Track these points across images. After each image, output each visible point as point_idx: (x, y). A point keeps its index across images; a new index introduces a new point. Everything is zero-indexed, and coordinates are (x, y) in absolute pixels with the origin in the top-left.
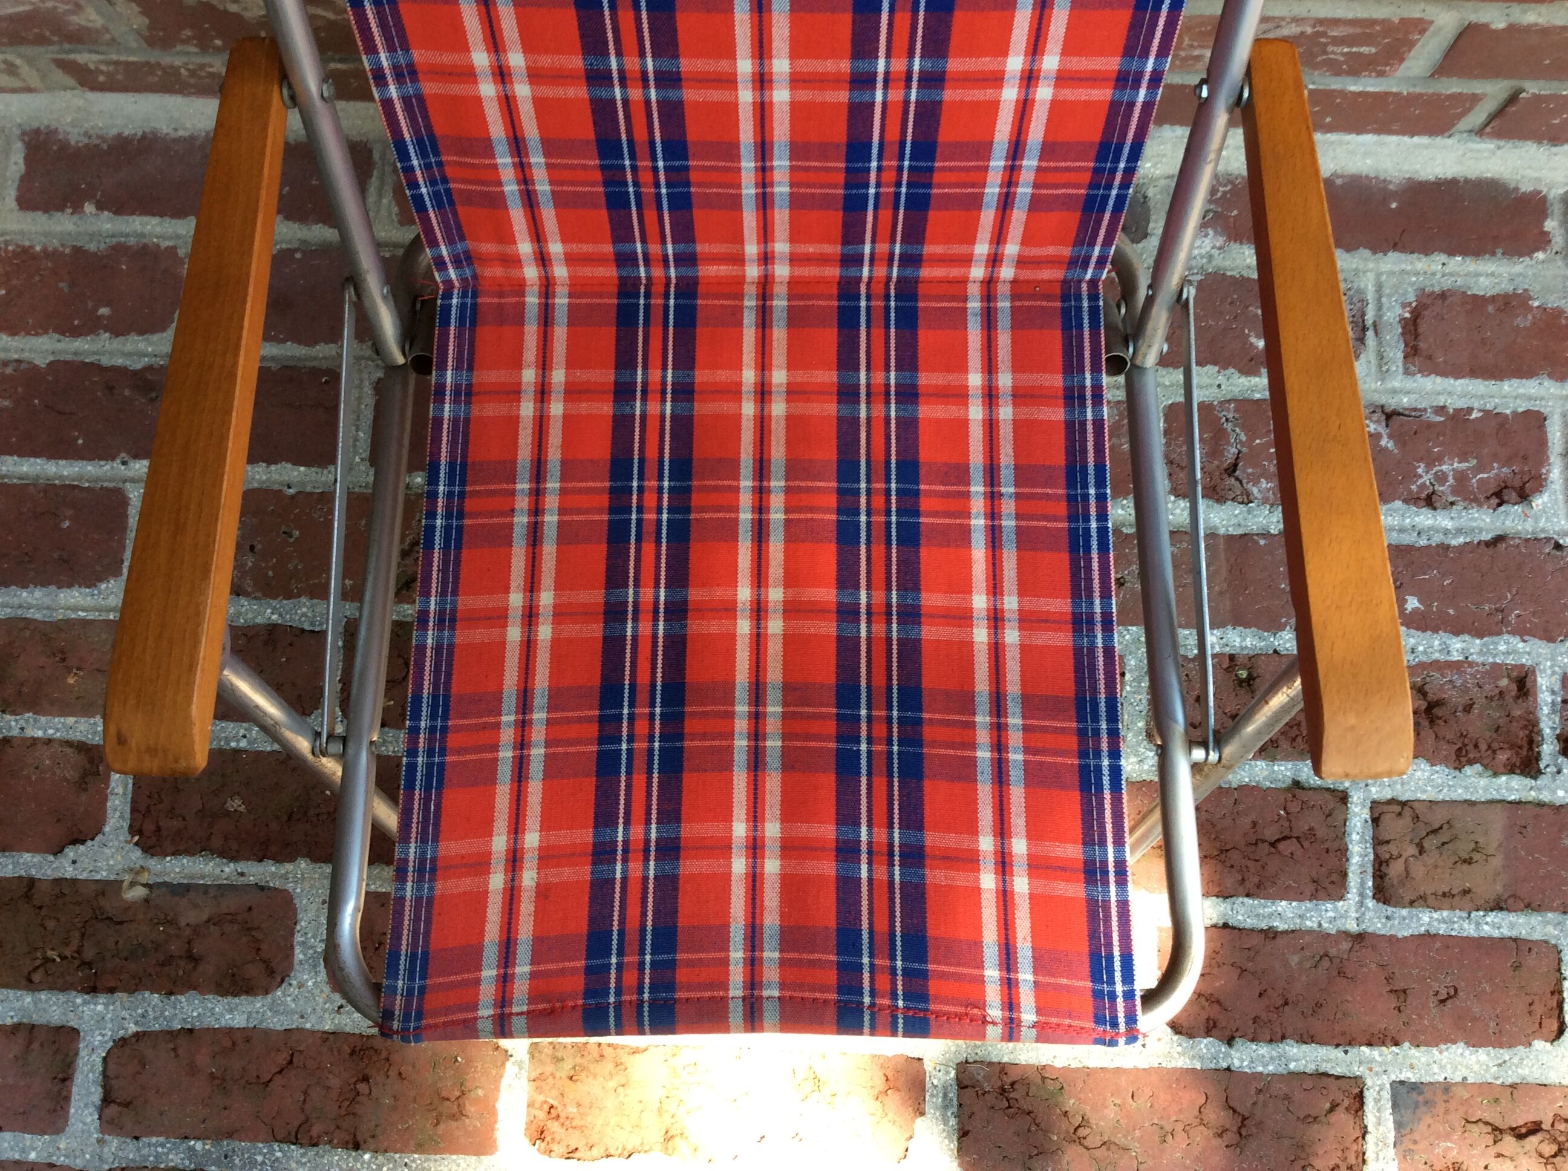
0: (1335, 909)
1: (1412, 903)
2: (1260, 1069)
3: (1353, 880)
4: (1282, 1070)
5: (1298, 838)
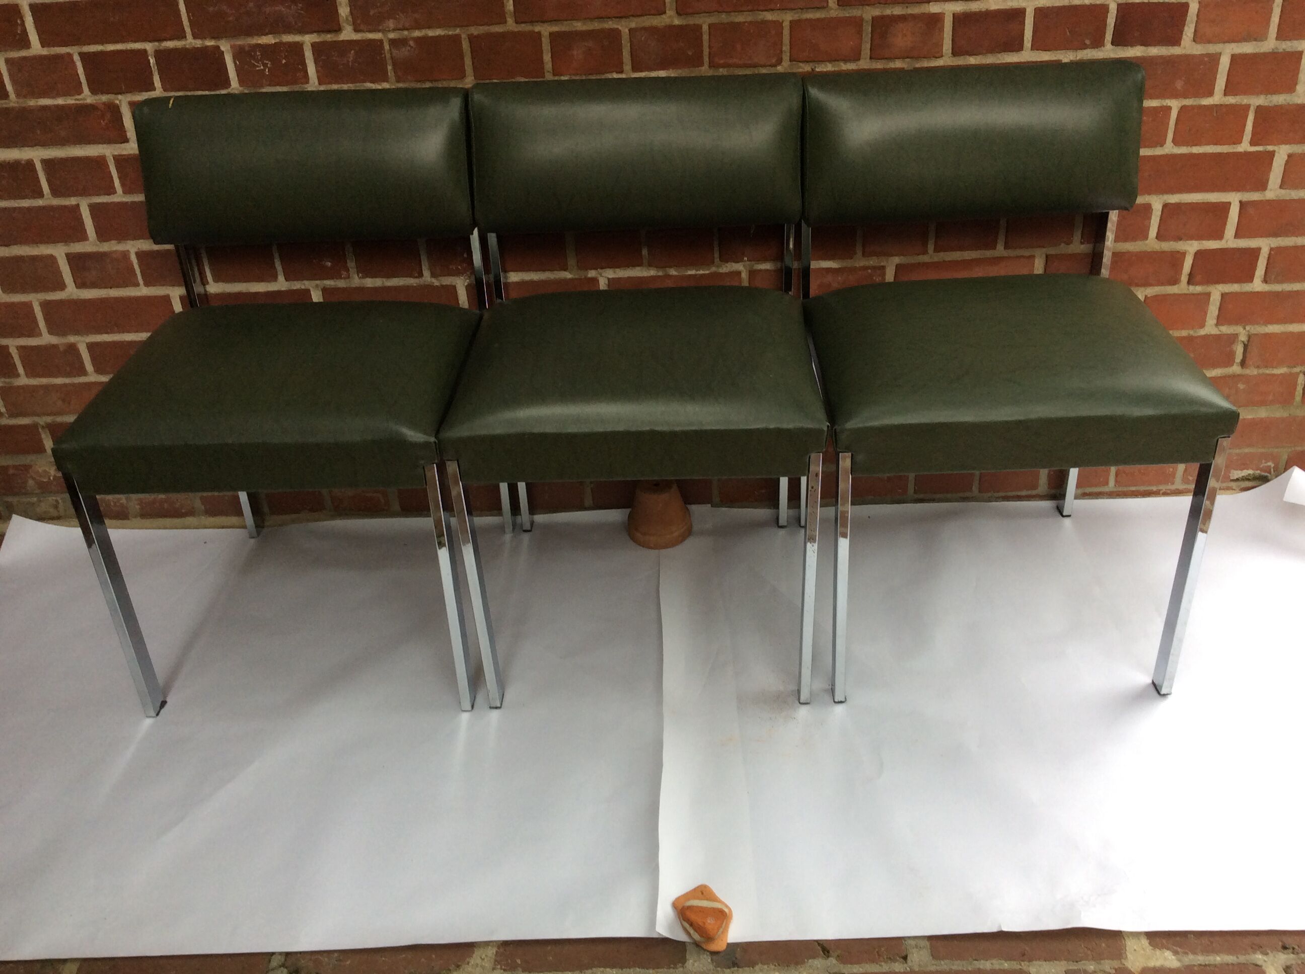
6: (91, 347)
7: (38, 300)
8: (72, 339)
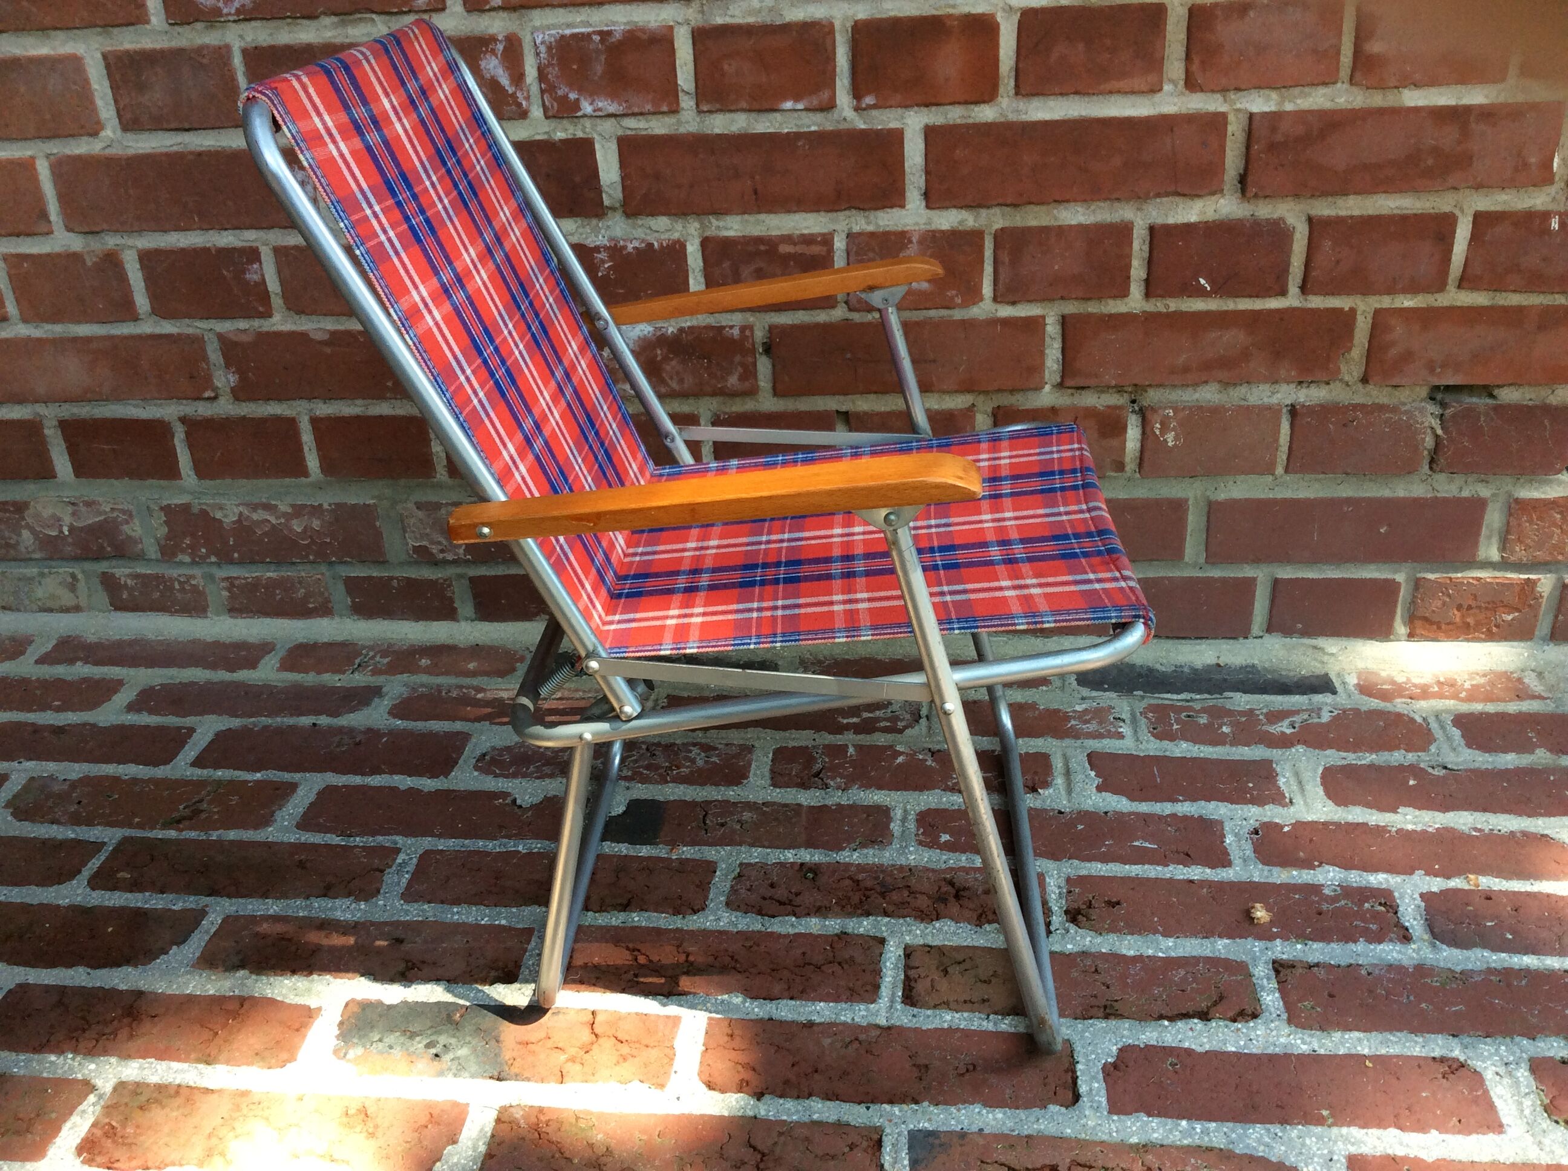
0: (867, 1010)
1: (935, 1007)
2: (785, 1118)
3: (885, 991)
4: (806, 1119)
5: (840, 964)
6: (146, 258)
7: (48, 156)
8: (111, 241)
